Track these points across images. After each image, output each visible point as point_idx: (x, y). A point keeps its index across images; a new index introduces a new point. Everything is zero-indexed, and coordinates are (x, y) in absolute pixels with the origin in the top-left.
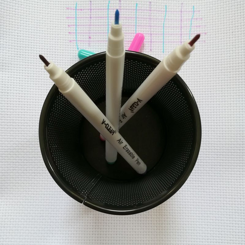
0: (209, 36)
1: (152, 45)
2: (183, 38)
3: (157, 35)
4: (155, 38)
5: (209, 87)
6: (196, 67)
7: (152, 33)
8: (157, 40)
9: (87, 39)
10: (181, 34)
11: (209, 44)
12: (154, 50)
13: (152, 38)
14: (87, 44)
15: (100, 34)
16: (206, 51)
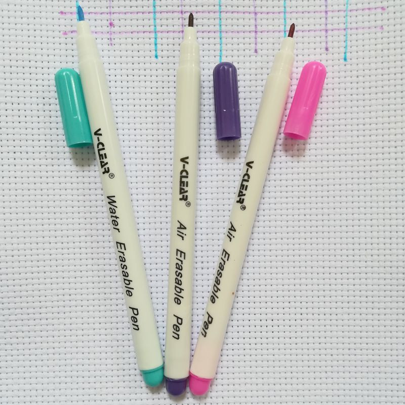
0: (392, 15)
1: (259, 40)
2: (330, 20)
3: (271, 15)
4: (264, 21)
5: (392, 137)
6: (361, 90)
7: (258, 9)
8: (270, 28)
9: (105, 29)
10: (326, 12)
11: (392, 34)
12: (265, 52)
13: (259, 21)
14: (106, 40)
15: (135, 16)
16: (386, 52)
